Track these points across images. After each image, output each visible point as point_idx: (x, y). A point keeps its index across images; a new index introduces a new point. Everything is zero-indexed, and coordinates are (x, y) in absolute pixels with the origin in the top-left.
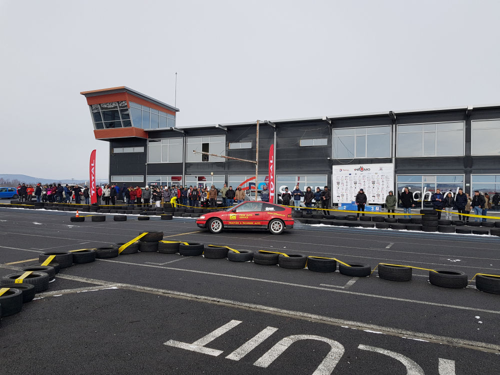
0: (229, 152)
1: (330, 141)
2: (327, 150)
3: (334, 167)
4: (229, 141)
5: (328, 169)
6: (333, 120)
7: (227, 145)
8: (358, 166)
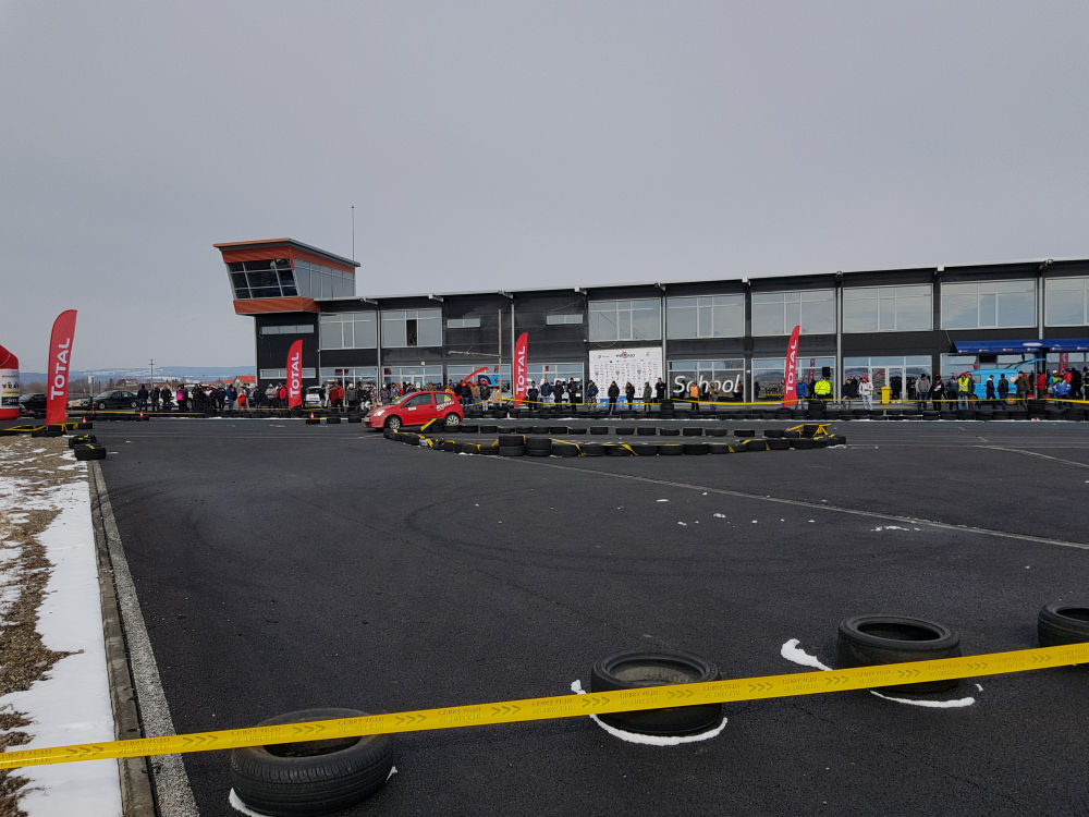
0: (448, 334)
1: (586, 318)
2: (582, 330)
3: (591, 352)
4: (446, 316)
5: (585, 354)
6: (590, 291)
7: (444, 323)
8: (620, 351)
